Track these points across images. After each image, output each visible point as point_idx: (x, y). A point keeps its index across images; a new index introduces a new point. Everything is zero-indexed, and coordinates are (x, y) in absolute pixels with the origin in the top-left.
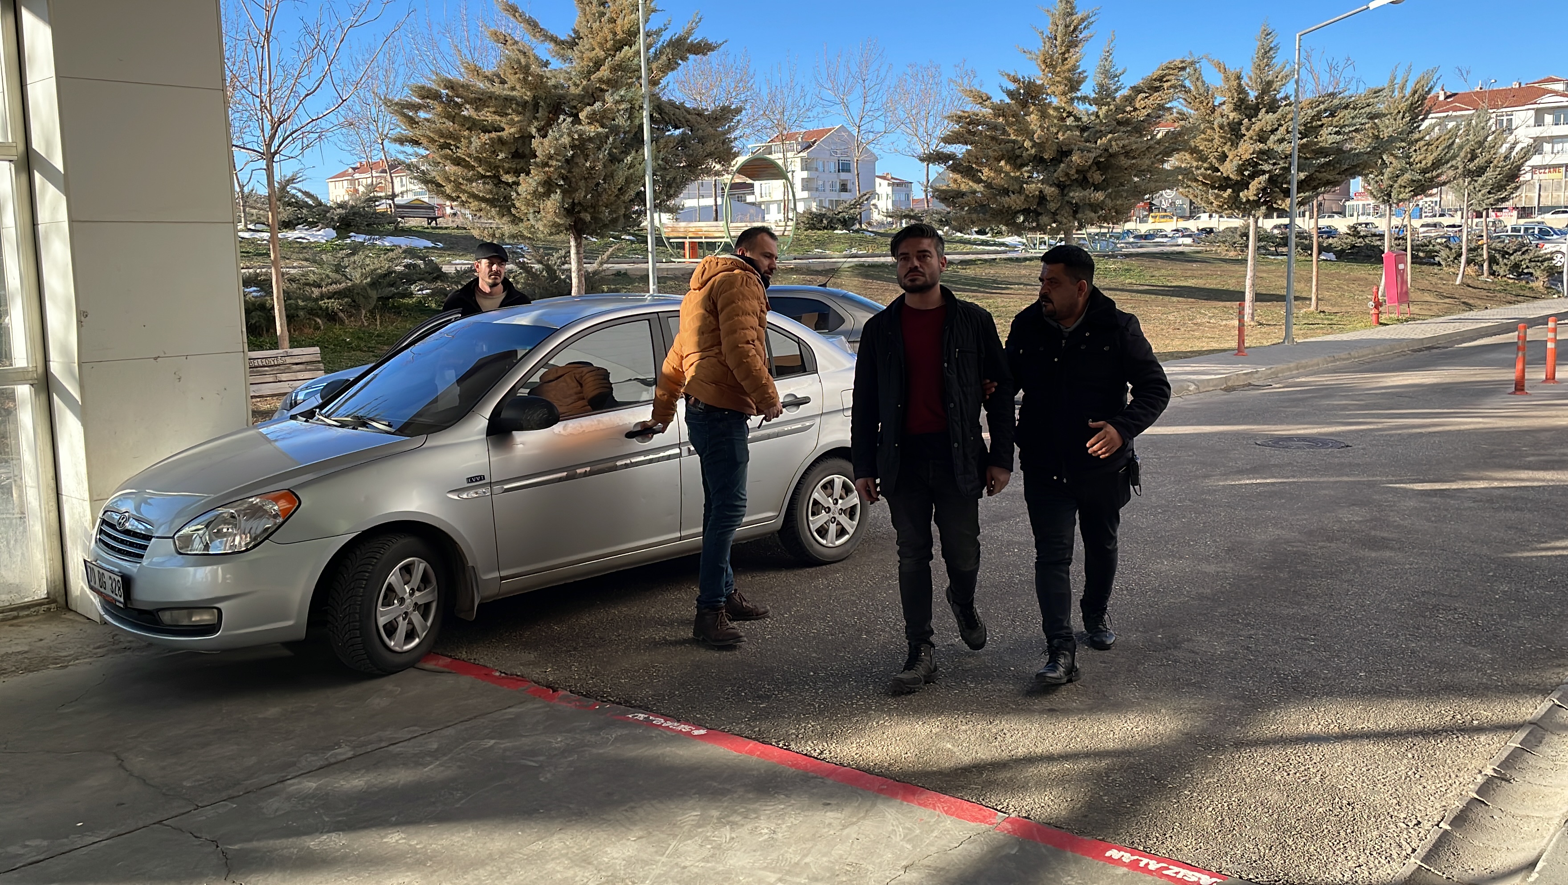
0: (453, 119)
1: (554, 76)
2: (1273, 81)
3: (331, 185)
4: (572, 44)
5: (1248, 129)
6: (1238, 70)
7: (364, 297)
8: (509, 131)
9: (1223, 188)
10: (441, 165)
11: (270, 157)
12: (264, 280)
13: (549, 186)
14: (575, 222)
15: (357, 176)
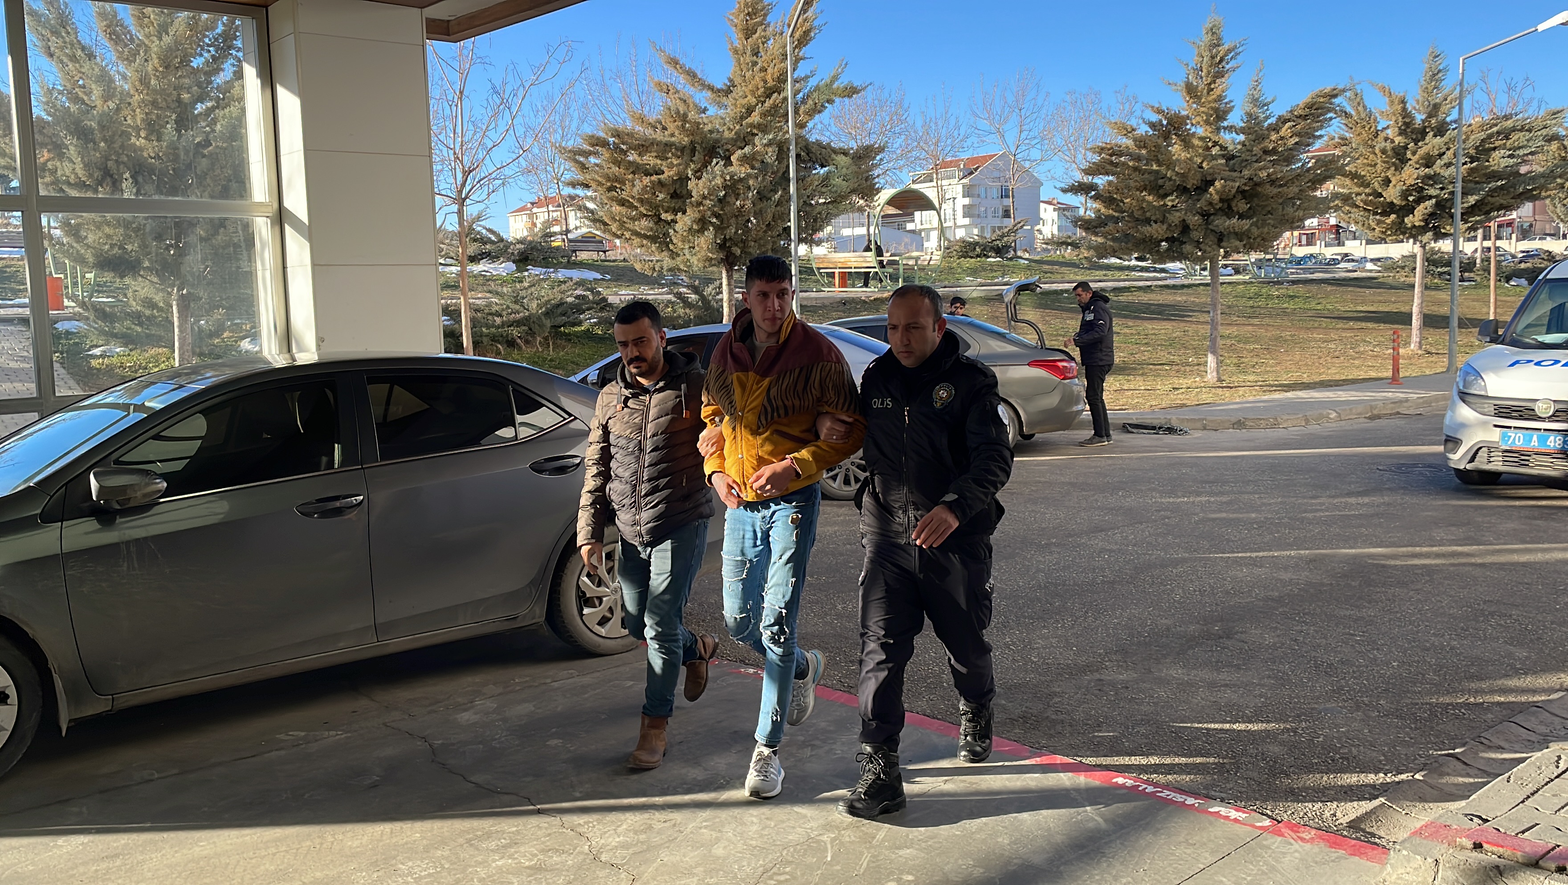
0: (618, 163)
1: (711, 122)
2: (1440, 104)
3: (512, 219)
4: (728, 92)
5: (1414, 153)
6: (1402, 94)
7: (539, 326)
8: (669, 174)
9: (1385, 214)
10: (608, 206)
11: (461, 201)
12: (454, 310)
13: (703, 224)
14: (727, 256)
15: (535, 210)
